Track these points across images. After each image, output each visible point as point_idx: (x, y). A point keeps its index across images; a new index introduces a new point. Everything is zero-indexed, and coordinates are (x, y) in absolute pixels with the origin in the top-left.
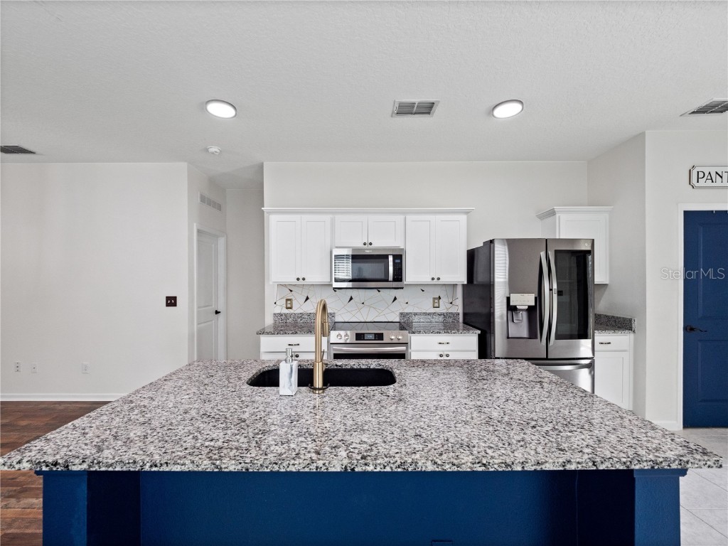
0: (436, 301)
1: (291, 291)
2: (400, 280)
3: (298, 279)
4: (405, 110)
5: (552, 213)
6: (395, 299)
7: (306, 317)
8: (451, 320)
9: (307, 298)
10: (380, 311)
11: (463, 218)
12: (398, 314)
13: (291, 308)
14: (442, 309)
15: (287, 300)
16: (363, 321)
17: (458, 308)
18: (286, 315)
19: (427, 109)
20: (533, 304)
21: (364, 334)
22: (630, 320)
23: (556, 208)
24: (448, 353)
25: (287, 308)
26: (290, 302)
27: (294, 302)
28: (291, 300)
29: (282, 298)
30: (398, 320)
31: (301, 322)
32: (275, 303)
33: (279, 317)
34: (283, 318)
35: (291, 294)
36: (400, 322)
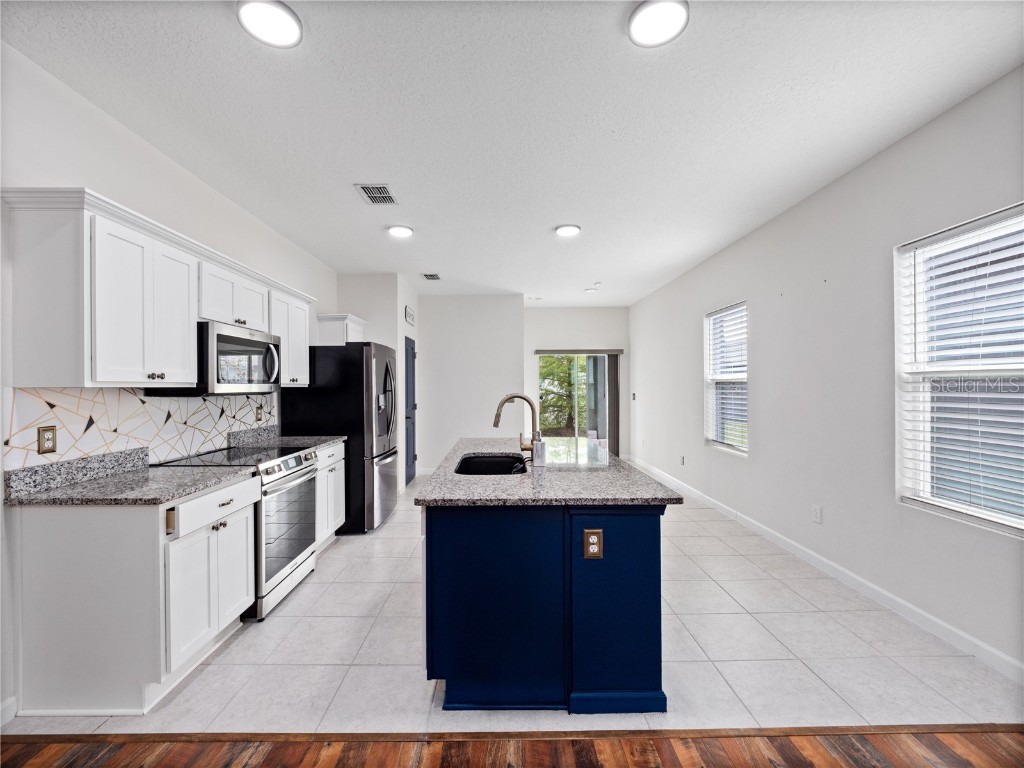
0: (259, 412)
1: (52, 406)
6: (222, 412)
7: (96, 465)
8: (272, 435)
9: (90, 422)
10: (206, 434)
12: (225, 435)
13: (52, 451)
14: (263, 423)
15: (41, 431)
17: (275, 419)
25: (45, 452)
26: (49, 435)
27: (59, 433)
28: (52, 429)
29: (26, 428)
30: (225, 445)
31: (86, 478)
32: (6, 443)
33: (27, 480)
34: (38, 478)
35: (51, 413)
36: (229, 448)
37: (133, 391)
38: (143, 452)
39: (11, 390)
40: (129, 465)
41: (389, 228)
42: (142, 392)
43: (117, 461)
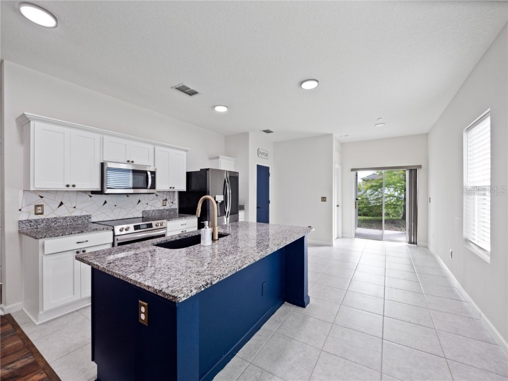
0: (165, 202)
1: (42, 197)
2: (154, 188)
3: (68, 186)
4: (183, 89)
5: (218, 158)
6: (139, 201)
7: (62, 220)
8: (173, 213)
9: (61, 204)
10: (129, 211)
11: (185, 153)
12: (141, 211)
13: (42, 214)
14: (167, 207)
15: (36, 206)
16: (115, 219)
17: (176, 206)
18: (36, 221)
19: (192, 93)
20: (223, 200)
21: (139, 225)
22: (243, 206)
23: (220, 156)
24: (185, 230)
25: (37, 214)
26: (40, 208)
27: (45, 208)
28: (41, 206)
29: (29, 205)
30: (141, 216)
31: (55, 226)
32: (20, 210)
33: (27, 224)
34: (32, 224)
35: (41, 200)
36: (143, 217)
37: (85, 192)
38: (89, 217)
39: (22, 191)
40: (79, 222)
41: (215, 106)
42: (90, 193)
43: (73, 219)
